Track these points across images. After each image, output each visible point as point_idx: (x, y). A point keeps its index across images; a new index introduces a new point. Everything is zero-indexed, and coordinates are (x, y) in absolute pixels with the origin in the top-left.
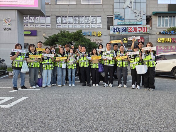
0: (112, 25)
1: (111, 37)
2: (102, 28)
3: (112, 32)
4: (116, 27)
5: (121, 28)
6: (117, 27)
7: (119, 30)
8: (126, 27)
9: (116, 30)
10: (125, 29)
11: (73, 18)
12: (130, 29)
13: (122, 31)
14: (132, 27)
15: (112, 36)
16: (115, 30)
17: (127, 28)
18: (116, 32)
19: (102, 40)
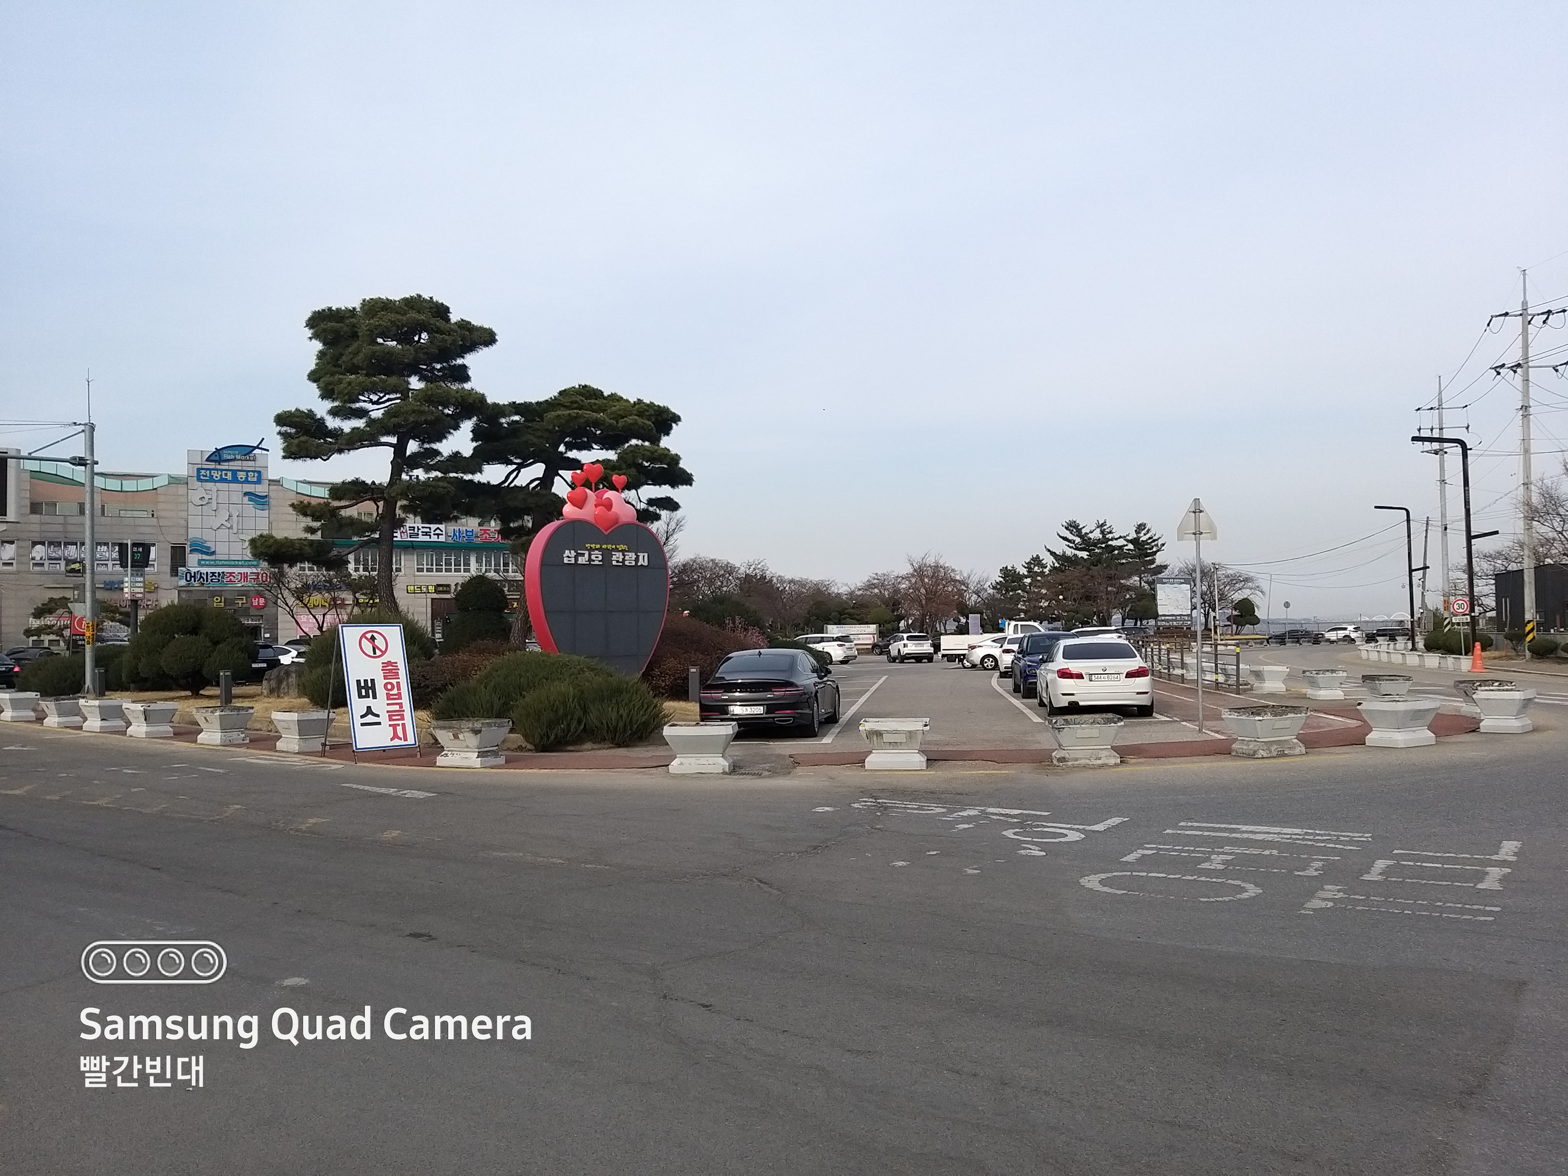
0: (184, 566)
1: (181, 593)
2: (156, 571)
3: (183, 582)
4: (193, 570)
5: (207, 573)
6: (196, 570)
7: (201, 577)
8: (220, 570)
9: (194, 577)
10: (217, 575)
11: (77, 548)
12: (231, 576)
13: (209, 580)
14: (236, 570)
15: (185, 591)
16: (191, 577)
17: (223, 573)
18: (195, 581)
19: (157, 601)
